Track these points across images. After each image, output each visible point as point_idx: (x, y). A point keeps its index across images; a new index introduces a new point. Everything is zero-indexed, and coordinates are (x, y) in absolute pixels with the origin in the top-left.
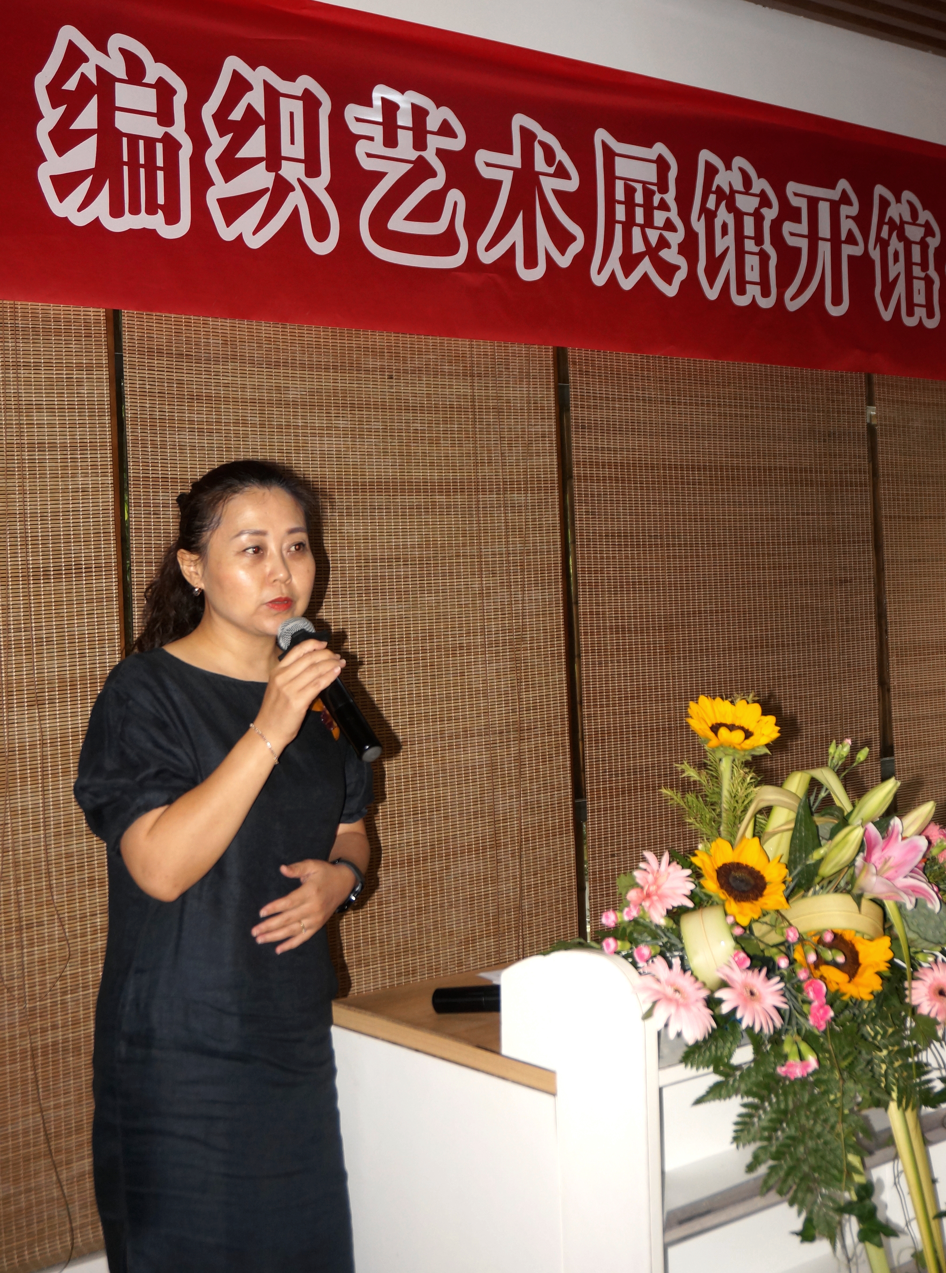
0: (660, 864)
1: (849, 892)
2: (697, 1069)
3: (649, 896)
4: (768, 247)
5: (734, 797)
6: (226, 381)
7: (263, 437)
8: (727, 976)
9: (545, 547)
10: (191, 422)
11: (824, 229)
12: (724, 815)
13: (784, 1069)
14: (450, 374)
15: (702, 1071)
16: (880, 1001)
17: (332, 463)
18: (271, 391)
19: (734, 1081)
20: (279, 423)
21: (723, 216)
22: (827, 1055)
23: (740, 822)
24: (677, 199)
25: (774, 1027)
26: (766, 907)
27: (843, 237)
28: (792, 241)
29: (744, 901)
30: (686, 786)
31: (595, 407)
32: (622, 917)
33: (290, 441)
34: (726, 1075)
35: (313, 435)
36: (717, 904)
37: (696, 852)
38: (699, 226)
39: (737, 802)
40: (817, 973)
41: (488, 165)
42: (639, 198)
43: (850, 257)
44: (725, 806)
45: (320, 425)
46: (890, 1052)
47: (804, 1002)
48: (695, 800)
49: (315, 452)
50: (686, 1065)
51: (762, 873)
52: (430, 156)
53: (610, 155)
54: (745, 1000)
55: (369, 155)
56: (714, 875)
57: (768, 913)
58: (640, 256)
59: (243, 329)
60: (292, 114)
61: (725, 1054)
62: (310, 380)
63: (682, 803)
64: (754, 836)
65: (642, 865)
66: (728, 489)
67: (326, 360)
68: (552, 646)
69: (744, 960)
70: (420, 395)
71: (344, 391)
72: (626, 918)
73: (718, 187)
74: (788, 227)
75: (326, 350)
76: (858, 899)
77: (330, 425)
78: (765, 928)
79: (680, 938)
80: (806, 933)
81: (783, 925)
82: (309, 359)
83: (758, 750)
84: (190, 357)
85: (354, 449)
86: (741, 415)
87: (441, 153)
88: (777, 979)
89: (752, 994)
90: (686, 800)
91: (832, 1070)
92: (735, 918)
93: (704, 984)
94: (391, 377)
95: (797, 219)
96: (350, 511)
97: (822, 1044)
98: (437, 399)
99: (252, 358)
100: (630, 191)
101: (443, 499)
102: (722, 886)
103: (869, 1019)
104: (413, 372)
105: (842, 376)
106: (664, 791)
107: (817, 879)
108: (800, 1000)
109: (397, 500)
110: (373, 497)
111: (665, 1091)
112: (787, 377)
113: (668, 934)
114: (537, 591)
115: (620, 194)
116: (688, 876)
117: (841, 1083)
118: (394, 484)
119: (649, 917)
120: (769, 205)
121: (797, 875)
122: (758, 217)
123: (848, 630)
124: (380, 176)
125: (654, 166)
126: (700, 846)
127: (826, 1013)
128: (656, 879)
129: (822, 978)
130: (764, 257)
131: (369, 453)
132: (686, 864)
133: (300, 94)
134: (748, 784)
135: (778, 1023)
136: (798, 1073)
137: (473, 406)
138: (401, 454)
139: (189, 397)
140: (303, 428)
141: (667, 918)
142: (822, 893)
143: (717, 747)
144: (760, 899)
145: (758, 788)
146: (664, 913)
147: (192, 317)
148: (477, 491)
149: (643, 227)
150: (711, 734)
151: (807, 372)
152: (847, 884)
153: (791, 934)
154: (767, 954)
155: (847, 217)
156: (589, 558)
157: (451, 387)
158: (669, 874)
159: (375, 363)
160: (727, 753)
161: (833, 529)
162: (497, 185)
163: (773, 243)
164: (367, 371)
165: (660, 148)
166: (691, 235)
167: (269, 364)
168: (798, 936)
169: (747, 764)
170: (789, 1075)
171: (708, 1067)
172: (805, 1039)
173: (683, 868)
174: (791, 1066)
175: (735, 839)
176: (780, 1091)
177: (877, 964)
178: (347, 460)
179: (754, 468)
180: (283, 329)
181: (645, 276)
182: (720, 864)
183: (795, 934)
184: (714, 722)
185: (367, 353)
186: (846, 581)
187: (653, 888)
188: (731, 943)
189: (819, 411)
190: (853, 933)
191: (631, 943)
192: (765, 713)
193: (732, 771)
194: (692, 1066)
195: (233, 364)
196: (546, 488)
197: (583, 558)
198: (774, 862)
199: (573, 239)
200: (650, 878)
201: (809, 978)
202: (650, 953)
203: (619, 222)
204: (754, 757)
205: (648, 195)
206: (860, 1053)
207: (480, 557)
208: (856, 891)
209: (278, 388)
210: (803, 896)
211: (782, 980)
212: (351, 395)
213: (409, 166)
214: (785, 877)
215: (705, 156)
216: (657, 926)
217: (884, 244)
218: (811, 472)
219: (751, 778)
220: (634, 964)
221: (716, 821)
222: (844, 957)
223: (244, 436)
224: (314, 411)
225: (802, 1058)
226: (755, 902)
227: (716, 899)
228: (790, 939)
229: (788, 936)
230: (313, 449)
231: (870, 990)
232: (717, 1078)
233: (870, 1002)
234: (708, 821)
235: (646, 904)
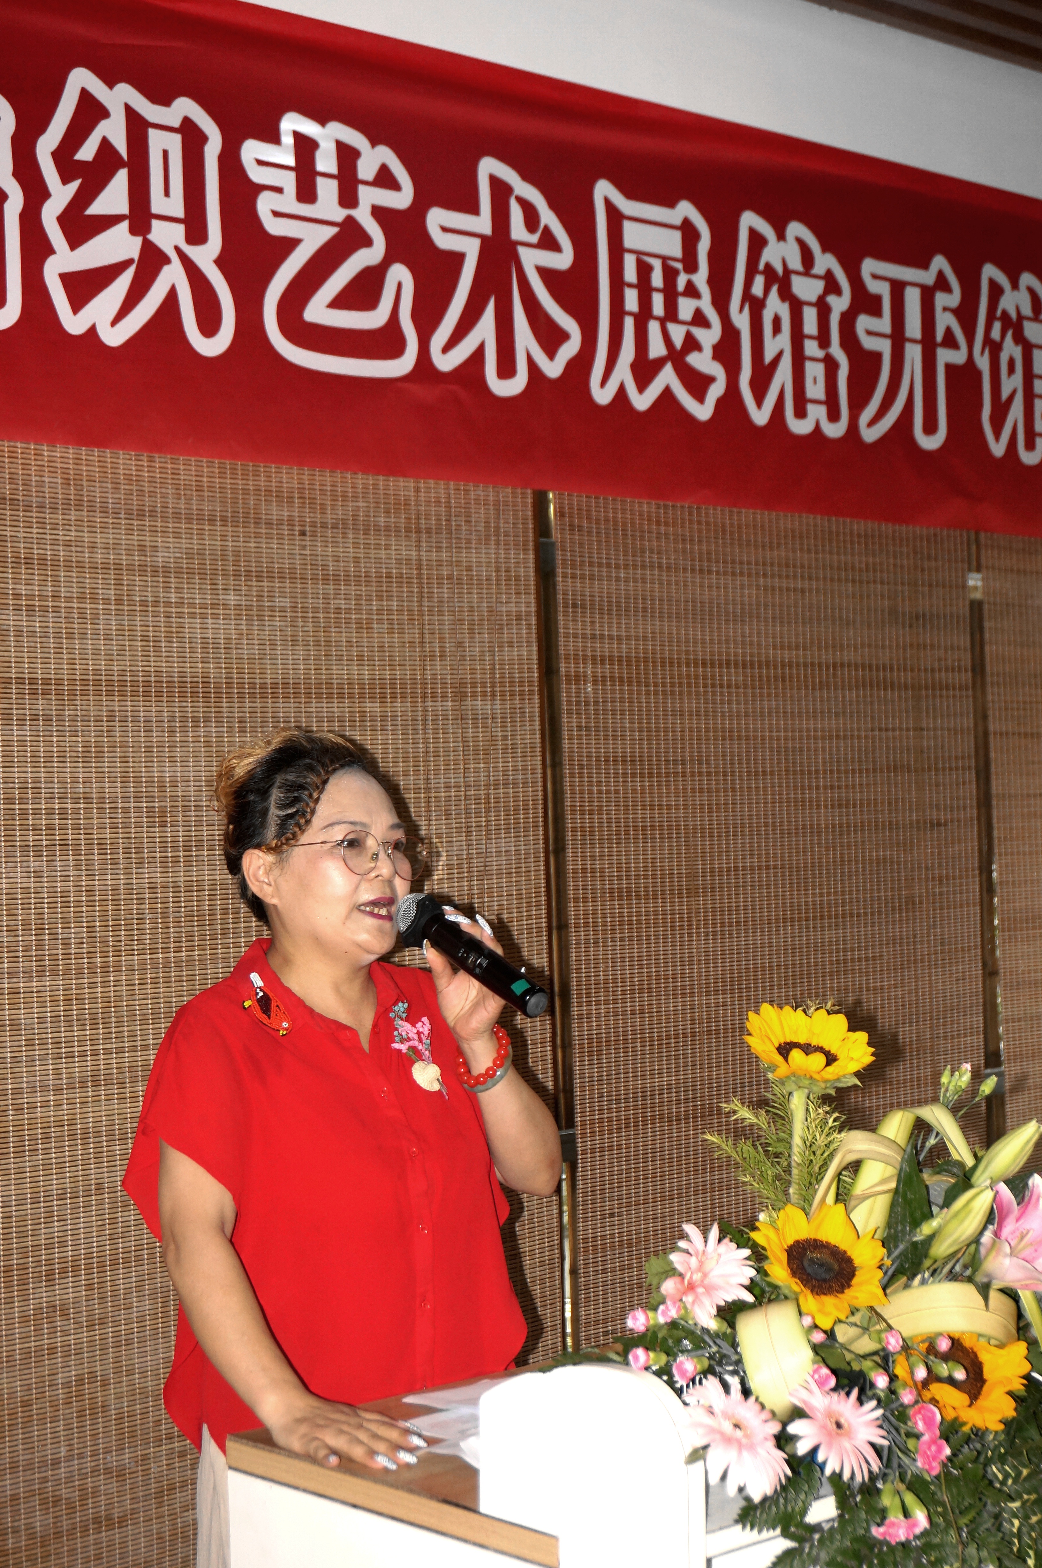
0: (706, 1242)
1: (970, 1280)
2: (760, 1531)
3: (692, 1287)
4: (836, 350)
5: (809, 1145)
6: (68, 538)
7: (120, 617)
8: (805, 1402)
9: (521, 777)
10: (17, 596)
11: (913, 326)
12: (795, 1171)
13: (882, 1530)
14: (387, 529)
15: (765, 1534)
16: (1012, 1433)
17: (219, 656)
18: (131, 552)
19: (811, 1547)
20: (143, 598)
21: (775, 306)
22: (939, 1509)
23: (819, 1181)
24: (711, 281)
25: (870, 1472)
26: (855, 1303)
27: (939, 336)
28: (869, 343)
29: (825, 1294)
30: (740, 1132)
31: (592, 577)
32: (656, 1318)
33: (158, 624)
34: (800, 1540)
35: (192, 615)
36: (786, 1298)
37: (757, 1224)
38: (741, 320)
39: (814, 1153)
40: (927, 1395)
41: (445, 229)
42: (657, 279)
43: (949, 367)
44: (796, 1158)
45: (202, 601)
46: (1024, 1504)
47: (909, 1435)
48: (751, 1149)
49: (194, 640)
50: (744, 1527)
51: (849, 1254)
52: (363, 215)
53: (615, 218)
54: (829, 1435)
55: (276, 214)
56: (784, 1257)
57: (857, 1310)
58: (659, 364)
59: (92, 463)
60: (165, 153)
61: (797, 1509)
62: (188, 536)
63: (734, 1154)
64: (837, 1200)
65: (682, 1244)
66: (777, 695)
67: (210, 508)
68: (529, 917)
69: (827, 1377)
70: (345, 559)
71: (236, 554)
72: (662, 1320)
73: (768, 266)
74: (863, 322)
75: (210, 494)
76: (984, 1290)
77: (216, 602)
78: (853, 1331)
79: (734, 1345)
80: (911, 1338)
81: (878, 1327)
82: (187, 506)
83: (844, 1080)
84: (16, 502)
85: (250, 637)
86: (795, 590)
87: (378, 212)
88: (874, 1403)
89: (839, 1425)
90: (738, 1149)
91: (946, 1531)
92: (813, 1318)
93: (773, 1413)
94: (303, 533)
95: (876, 311)
96: (243, 724)
97: (934, 1494)
98: (368, 565)
99: (105, 505)
100: (644, 270)
101: (377, 707)
102: (793, 1274)
103: (996, 1457)
104: (335, 527)
105: (935, 535)
106: (709, 1137)
107: (927, 1263)
108: (902, 1432)
109: (311, 710)
110: (277, 705)
111: (714, 1562)
112: (859, 536)
113: (718, 1341)
114: (508, 840)
115: (630, 274)
116: (747, 1259)
117: (960, 1548)
118: (307, 686)
119: (694, 1318)
120: (838, 292)
121: (897, 1257)
122: (823, 309)
123: (941, 894)
124: (291, 244)
125: (677, 235)
126: (762, 1217)
127: (940, 1450)
128: (701, 1263)
129: (934, 1401)
130: (831, 365)
131: (272, 642)
132: (742, 1241)
133: (176, 124)
134: (830, 1128)
135: (876, 1465)
136: (902, 1535)
137: (420, 576)
138: (317, 643)
139: (13, 560)
140: (179, 605)
141: (719, 1319)
142: (933, 1282)
143: (788, 1077)
144: (846, 1291)
145: (843, 1134)
146: (714, 1311)
147: (19, 445)
148: (424, 696)
149: (663, 322)
150: (779, 1059)
151: (887, 528)
152: (966, 1267)
153: (892, 1341)
154: (856, 1367)
155: (945, 309)
156: (582, 792)
157: (388, 547)
158: (720, 1255)
159: (281, 513)
160: (801, 1084)
161: (922, 752)
162: (458, 258)
163: (844, 345)
164: (269, 524)
165: (685, 209)
166: (730, 333)
167: (129, 514)
168: (901, 1342)
169: (825, 1099)
170: (888, 1538)
171: (774, 1529)
172: (910, 1488)
173: (739, 1247)
174: (893, 1524)
175: (811, 1205)
176: (876, 1561)
177: (1009, 1381)
178: (240, 651)
179: (812, 664)
180: (149, 464)
181: (667, 393)
182: (790, 1242)
183: (897, 1341)
184: (782, 1041)
185: (269, 498)
186: (939, 824)
187: (697, 1277)
188: (810, 1354)
189: (903, 584)
190: (975, 1338)
191: (668, 1354)
192: (852, 1028)
193: (807, 1110)
194: (752, 1528)
195: (77, 513)
196: (522, 693)
197: (573, 792)
198: (866, 1239)
199: (564, 336)
200: (693, 1261)
201: (916, 1402)
202: (695, 1368)
203: (630, 314)
204: (839, 1090)
205: (670, 275)
206: (985, 1505)
207: (428, 790)
208: (980, 1278)
209: (142, 549)
210: (907, 1286)
211: (879, 1405)
212: (246, 559)
213: (333, 231)
214: (882, 1259)
215: (749, 220)
216: (705, 1331)
217: (994, 348)
218: (891, 670)
219: (835, 1121)
220: (671, 1383)
221: (783, 1180)
222: (964, 1372)
223: (93, 616)
224: (193, 581)
225: (906, 1514)
226: (839, 1295)
227: (786, 1292)
228: (891, 1348)
229: (888, 1343)
230: (191, 635)
231: (999, 1417)
232: (788, 1544)
233: (996, 1433)
234: (770, 1178)
235: (689, 1299)
